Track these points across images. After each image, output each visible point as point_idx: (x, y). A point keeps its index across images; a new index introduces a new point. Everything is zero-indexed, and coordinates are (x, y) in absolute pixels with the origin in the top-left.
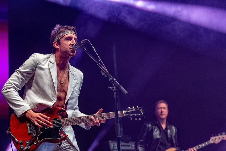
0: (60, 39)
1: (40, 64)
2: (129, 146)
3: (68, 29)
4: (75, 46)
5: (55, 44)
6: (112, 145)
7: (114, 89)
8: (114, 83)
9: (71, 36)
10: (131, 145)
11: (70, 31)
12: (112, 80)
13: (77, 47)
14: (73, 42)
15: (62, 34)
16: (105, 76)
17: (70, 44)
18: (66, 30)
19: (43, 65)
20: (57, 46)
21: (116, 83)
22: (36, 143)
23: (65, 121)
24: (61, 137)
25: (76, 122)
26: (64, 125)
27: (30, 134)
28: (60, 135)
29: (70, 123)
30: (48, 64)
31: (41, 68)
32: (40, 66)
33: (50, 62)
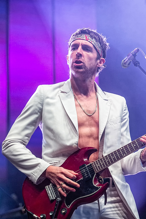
1: (48, 98)
19: (52, 98)
22: (64, 211)
23: (97, 163)
24: (97, 188)
25: (114, 159)
26: (97, 169)
27: (53, 201)
28: (95, 186)
29: (106, 163)
30: (58, 95)
31: (48, 104)
32: (48, 100)
33: (62, 92)
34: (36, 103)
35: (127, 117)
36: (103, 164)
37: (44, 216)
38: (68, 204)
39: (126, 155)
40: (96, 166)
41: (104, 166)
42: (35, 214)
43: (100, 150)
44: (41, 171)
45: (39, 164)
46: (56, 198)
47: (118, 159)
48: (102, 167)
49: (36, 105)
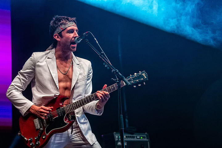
0: (62, 31)
1: (38, 62)
2: (134, 137)
3: (69, 21)
4: (77, 39)
5: (56, 36)
6: (117, 137)
7: (117, 80)
8: (116, 75)
9: (73, 28)
10: (136, 137)
11: (71, 23)
12: (115, 72)
13: (79, 40)
14: (75, 34)
15: (63, 27)
16: (108, 68)
17: (73, 37)
18: (66, 21)
19: (41, 62)
20: (59, 38)
21: (118, 74)
22: (44, 137)
23: (68, 107)
24: (66, 124)
25: (79, 105)
26: (68, 111)
27: (38, 129)
28: (65, 122)
29: (73, 107)
30: (45, 60)
31: (39, 66)
32: (38, 63)
33: (48, 58)
34: (30, 65)
35: (91, 74)
36: (71, 108)
37: (31, 139)
38: (47, 133)
39: (86, 104)
40: (67, 109)
41: (72, 110)
42: (26, 138)
43: (71, 98)
44: (27, 108)
45: (26, 103)
46: (40, 128)
47: (81, 106)
48: (70, 110)
49: (31, 66)
